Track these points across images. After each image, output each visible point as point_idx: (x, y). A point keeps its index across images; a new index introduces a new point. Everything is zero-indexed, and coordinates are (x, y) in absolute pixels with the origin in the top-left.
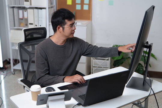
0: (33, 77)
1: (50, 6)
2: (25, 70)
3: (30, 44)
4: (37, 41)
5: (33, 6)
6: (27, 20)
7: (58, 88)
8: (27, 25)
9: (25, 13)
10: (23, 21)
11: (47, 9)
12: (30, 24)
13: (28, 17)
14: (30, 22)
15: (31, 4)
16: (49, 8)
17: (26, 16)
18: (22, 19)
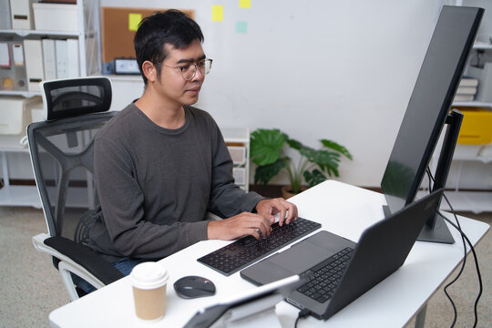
0: (78, 226)
1: (88, 33)
2: (54, 208)
3: (63, 127)
4: (83, 120)
5: (39, 30)
6: (22, 70)
7: (199, 260)
8: (22, 84)
9: (17, 52)
10: (12, 75)
11: (82, 38)
12: (32, 81)
13: (24, 61)
14: (31, 74)
15: (33, 27)
16: (86, 37)
17: (18, 60)
18: (8, 68)
